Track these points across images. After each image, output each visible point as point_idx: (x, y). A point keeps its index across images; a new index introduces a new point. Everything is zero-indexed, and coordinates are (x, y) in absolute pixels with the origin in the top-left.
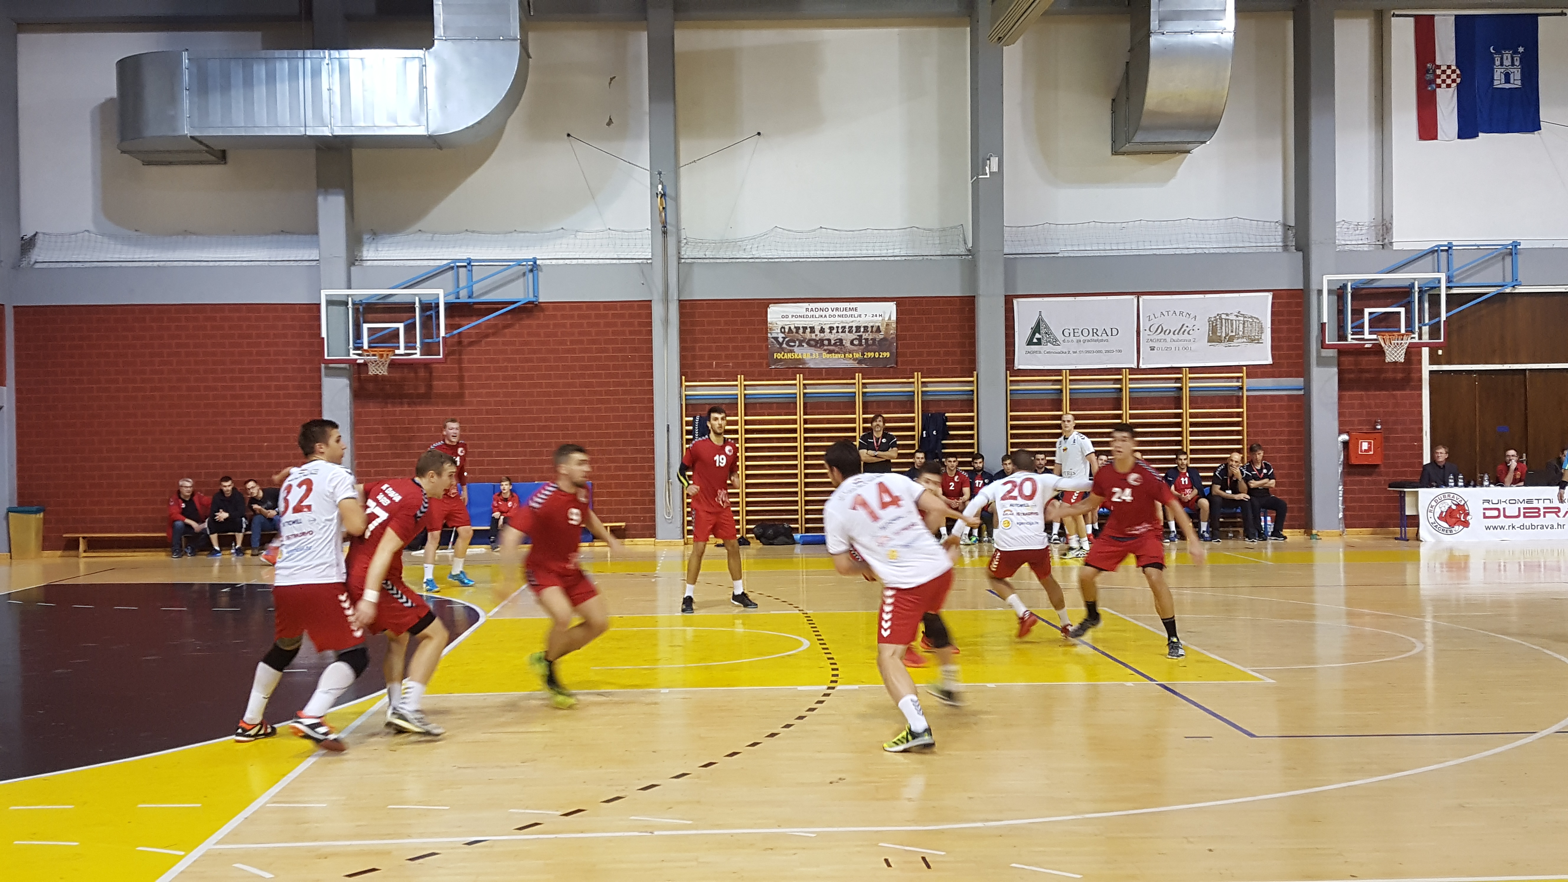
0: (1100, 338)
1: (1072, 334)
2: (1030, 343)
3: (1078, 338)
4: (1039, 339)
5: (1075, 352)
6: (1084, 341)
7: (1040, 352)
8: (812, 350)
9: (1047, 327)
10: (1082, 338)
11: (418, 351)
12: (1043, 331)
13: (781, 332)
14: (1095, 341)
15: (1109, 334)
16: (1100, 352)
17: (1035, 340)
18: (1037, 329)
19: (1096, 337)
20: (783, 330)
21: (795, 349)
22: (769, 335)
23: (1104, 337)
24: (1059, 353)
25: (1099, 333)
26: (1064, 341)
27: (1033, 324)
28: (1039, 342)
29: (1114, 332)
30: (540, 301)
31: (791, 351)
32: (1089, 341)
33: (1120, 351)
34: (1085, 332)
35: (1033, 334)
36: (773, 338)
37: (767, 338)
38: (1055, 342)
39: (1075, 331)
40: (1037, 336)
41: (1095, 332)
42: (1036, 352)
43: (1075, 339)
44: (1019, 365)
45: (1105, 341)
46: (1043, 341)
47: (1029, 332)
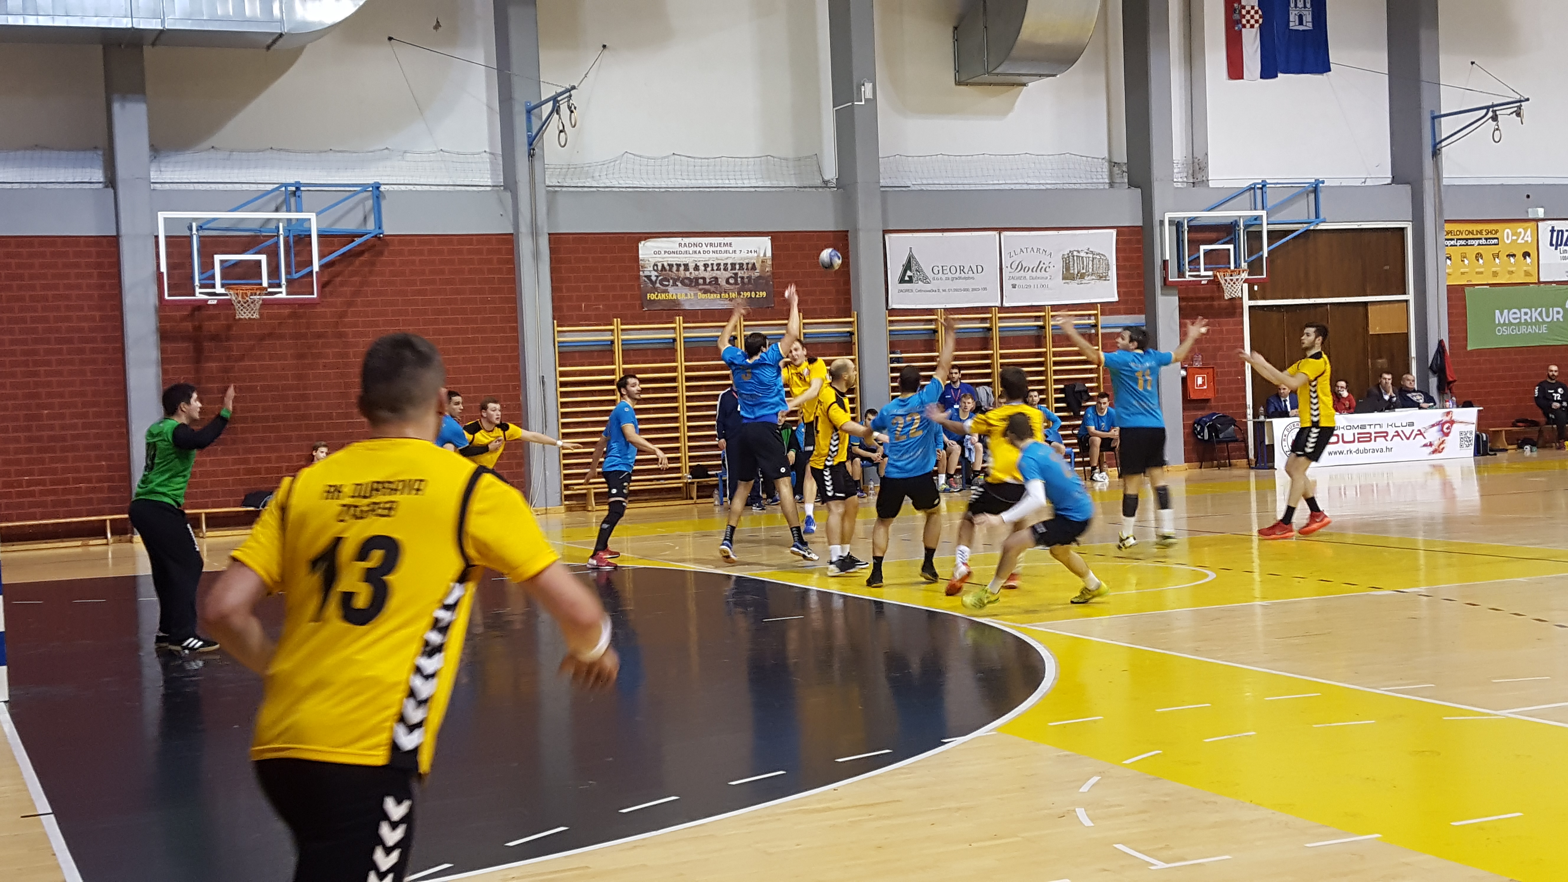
1: (941, 272)
2: (902, 281)
3: (946, 276)
6: (953, 279)
8: (686, 290)
9: (917, 263)
12: (914, 268)
13: (654, 270)
14: (965, 278)
15: (975, 271)
16: (967, 290)
17: (907, 278)
18: (908, 266)
19: (963, 275)
20: (655, 268)
21: (670, 289)
22: (641, 273)
23: (971, 274)
25: (966, 270)
26: (934, 279)
27: (904, 261)
28: (911, 280)
29: (979, 269)
30: (385, 233)
31: (666, 291)
34: (953, 269)
35: (905, 272)
36: (646, 276)
37: (639, 277)
38: (925, 280)
40: (909, 273)
42: (908, 291)
43: (944, 277)
44: (893, 305)
45: (972, 278)
46: (914, 279)
47: (900, 270)
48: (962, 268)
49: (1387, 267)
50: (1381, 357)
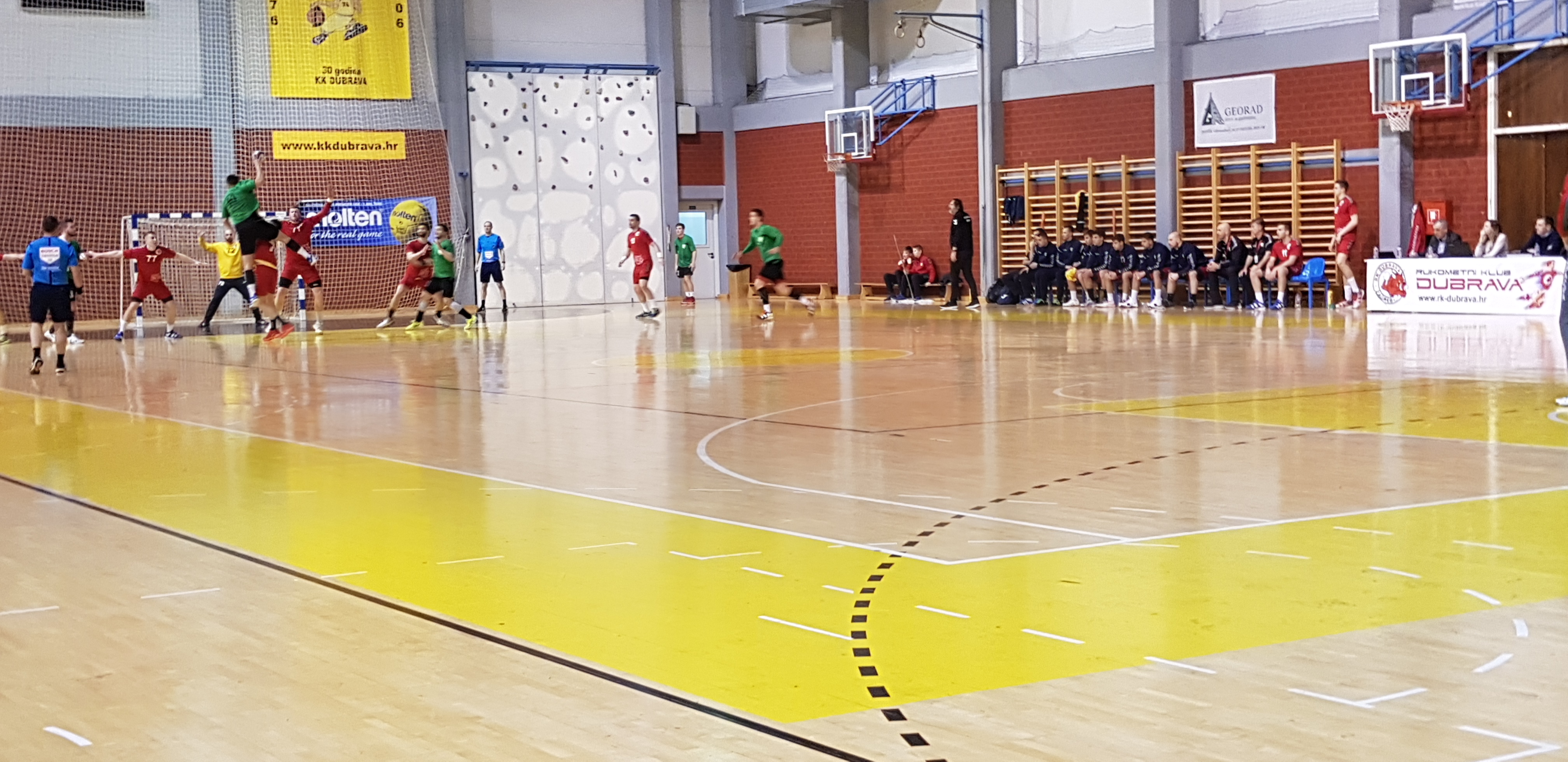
0: (1250, 115)
1: (1231, 113)
2: (1205, 123)
3: (1236, 116)
4: (1210, 119)
5: (1234, 130)
6: (1241, 119)
7: (1211, 131)
9: (1215, 108)
10: (1238, 116)
11: (864, 153)
12: (1213, 111)
14: (1248, 118)
15: (1256, 111)
16: (1250, 128)
17: (1208, 121)
18: (1209, 111)
19: (1247, 115)
23: (1253, 114)
24: (1223, 131)
25: (1249, 111)
26: (1227, 120)
27: (1206, 106)
28: (1210, 123)
29: (1259, 109)
30: (937, 108)
32: (1243, 119)
34: (1240, 110)
35: (1206, 115)
38: (1220, 121)
39: (1234, 109)
40: (1209, 116)
41: (1247, 110)
42: (1207, 131)
43: (1233, 117)
44: (1198, 144)
45: (1254, 118)
46: (1212, 121)
47: (1203, 113)
48: (1247, 108)
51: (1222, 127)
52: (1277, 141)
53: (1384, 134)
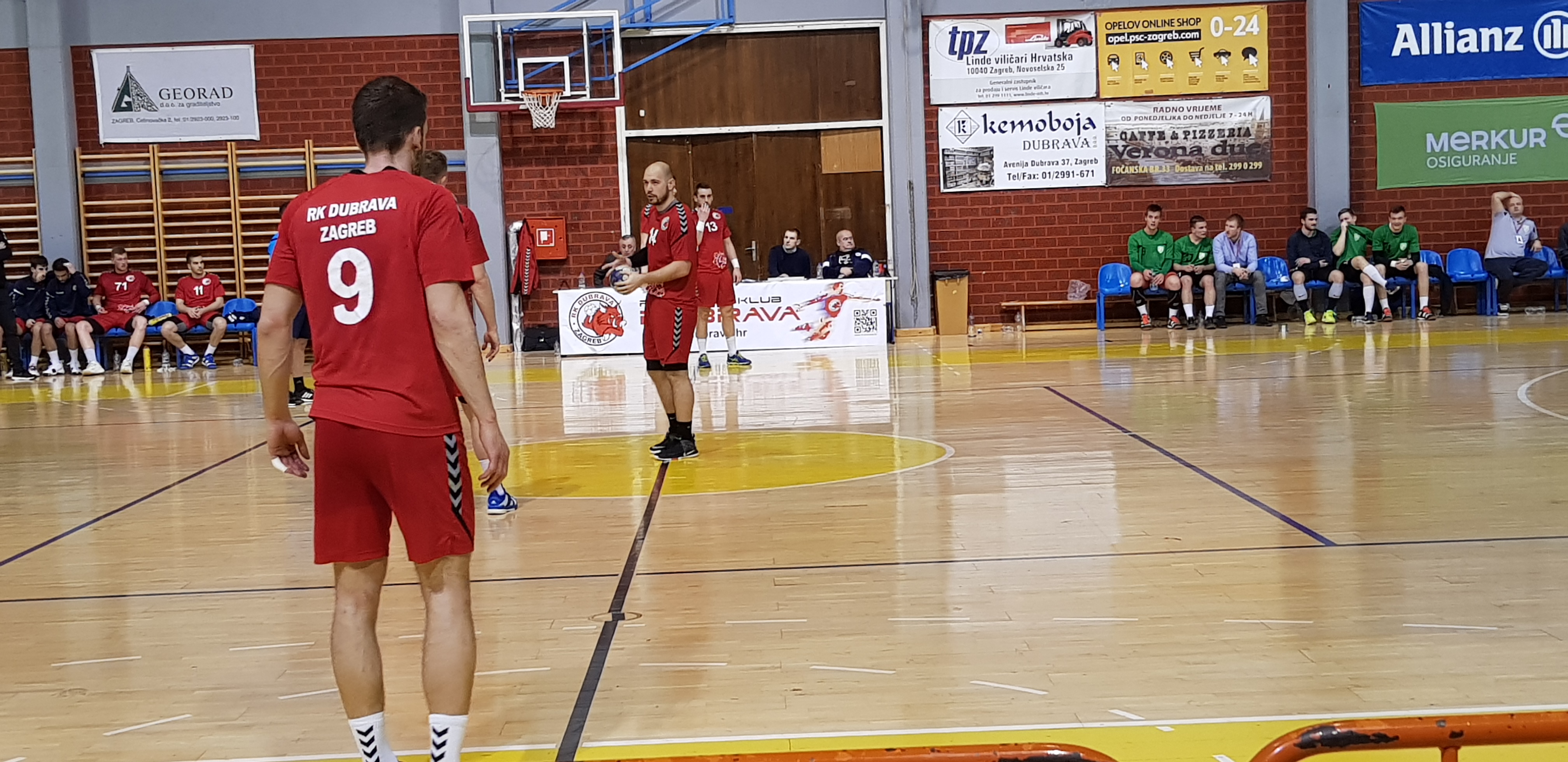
0: (209, 101)
1: (172, 96)
2: (118, 108)
3: (180, 101)
4: (128, 103)
5: (178, 120)
6: (189, 105)
7: (132, 121)
9: (138, 86)
10: (184, 101)
12: (133, 92)
14: (205, 104)
15: (220, 94)
16: (211, 119)
17: (124, 105)
18: (125, 90)
19: (203, 100)
23: (214, 99)
24: (157, 121)
25: (207, 94)
26: (162, 105)
27: (119, 84)
28: (129, 107)
29: (227, 92)
32: (195, 105)
33: (236, 118)
34: (189, 94)
35: (121, 97)
38: (150, 106)
39: (176, 91)
40: (126, 99)
41: (201, 93)
42: (125, 120)
43: (175, 102)
44: (104, 138)
45: (218, 104)
46: (134, 106)
47: (115, 94)
48: (202, 91)
49: (852, 83)
50: (841, 206)
51: (154, 115)
52: (261, 137)
53: (473, 132)
